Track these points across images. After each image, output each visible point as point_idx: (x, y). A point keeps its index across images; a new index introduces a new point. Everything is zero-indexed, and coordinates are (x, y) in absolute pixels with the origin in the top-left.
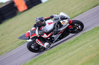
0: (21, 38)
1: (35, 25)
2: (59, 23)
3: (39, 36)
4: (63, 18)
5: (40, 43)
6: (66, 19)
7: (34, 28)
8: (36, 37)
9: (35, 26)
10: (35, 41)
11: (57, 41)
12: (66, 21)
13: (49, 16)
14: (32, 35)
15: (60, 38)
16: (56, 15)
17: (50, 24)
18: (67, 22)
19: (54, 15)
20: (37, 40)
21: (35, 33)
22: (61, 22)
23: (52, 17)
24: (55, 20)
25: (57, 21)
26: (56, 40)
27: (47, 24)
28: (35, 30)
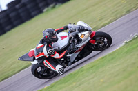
0: (22, 58)
1: (42, 40)
2: (76, 36)
3: (48, 56)
4: (82, 30)
5: (49, 66)
6: (87, 30)
7: (41, 45)
8: (44, 58)
9: (43, 42)
10: (42, 63)
11: (74, 62)
12: (86, 33)
13: (62, 27)
14: (38, 55)
15: (78, 58)
16: (72, 25)
17: (63, 37)
18: (88, 34)
19: (69, 25)
20: (45, 61)
21: (42, 51)
22: (80, 35)
23: (66, 28)
24: (71, 32)
25: (74, 33)
26: (72, 61)
27: (60, 39)
28: (42, 47)
